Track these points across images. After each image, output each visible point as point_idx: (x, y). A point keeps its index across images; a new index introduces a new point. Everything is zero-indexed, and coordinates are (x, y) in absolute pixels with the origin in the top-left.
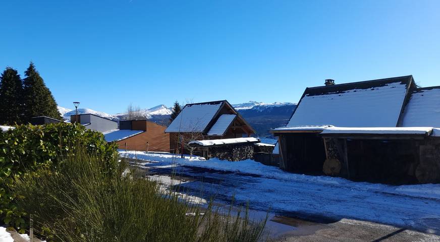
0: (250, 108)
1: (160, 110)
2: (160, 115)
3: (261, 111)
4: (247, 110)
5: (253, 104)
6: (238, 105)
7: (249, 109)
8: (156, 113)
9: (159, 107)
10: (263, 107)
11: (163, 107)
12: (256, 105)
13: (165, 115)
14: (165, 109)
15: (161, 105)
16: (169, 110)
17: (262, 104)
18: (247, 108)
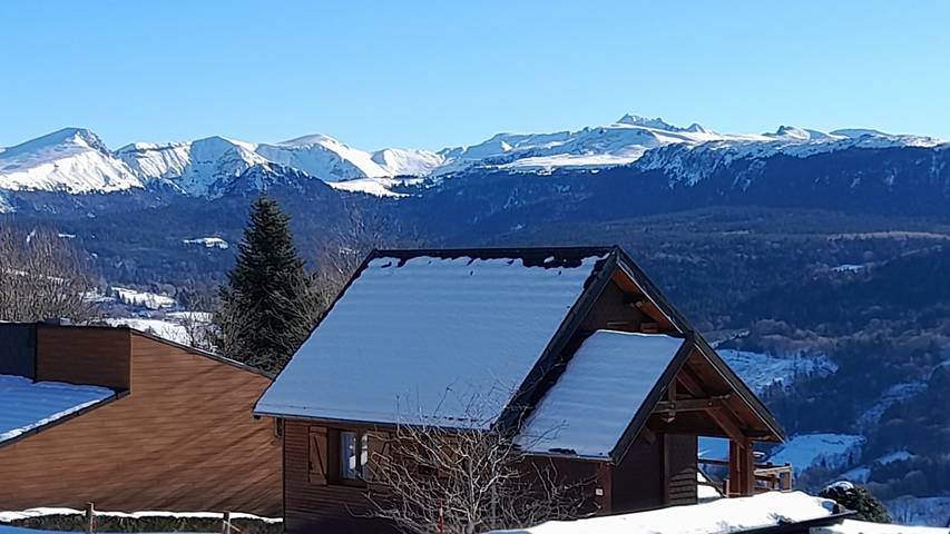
0: (626, 159)
1: (65, 164)
2: (60, 195)
3: (694, 179)
4: (605, 172)
5: (642, 135)
6: (554, 137)
7: (618, 168)
8: (36, 177)
9: (57, 142)
10: (703, 156)
11: (79, 140)
12: (664, 140)
13: (94, 193)
14: (94, 155)
15: (71, 132)
16: (118, 163)
17: (699, 138)
18: (606, 160)
